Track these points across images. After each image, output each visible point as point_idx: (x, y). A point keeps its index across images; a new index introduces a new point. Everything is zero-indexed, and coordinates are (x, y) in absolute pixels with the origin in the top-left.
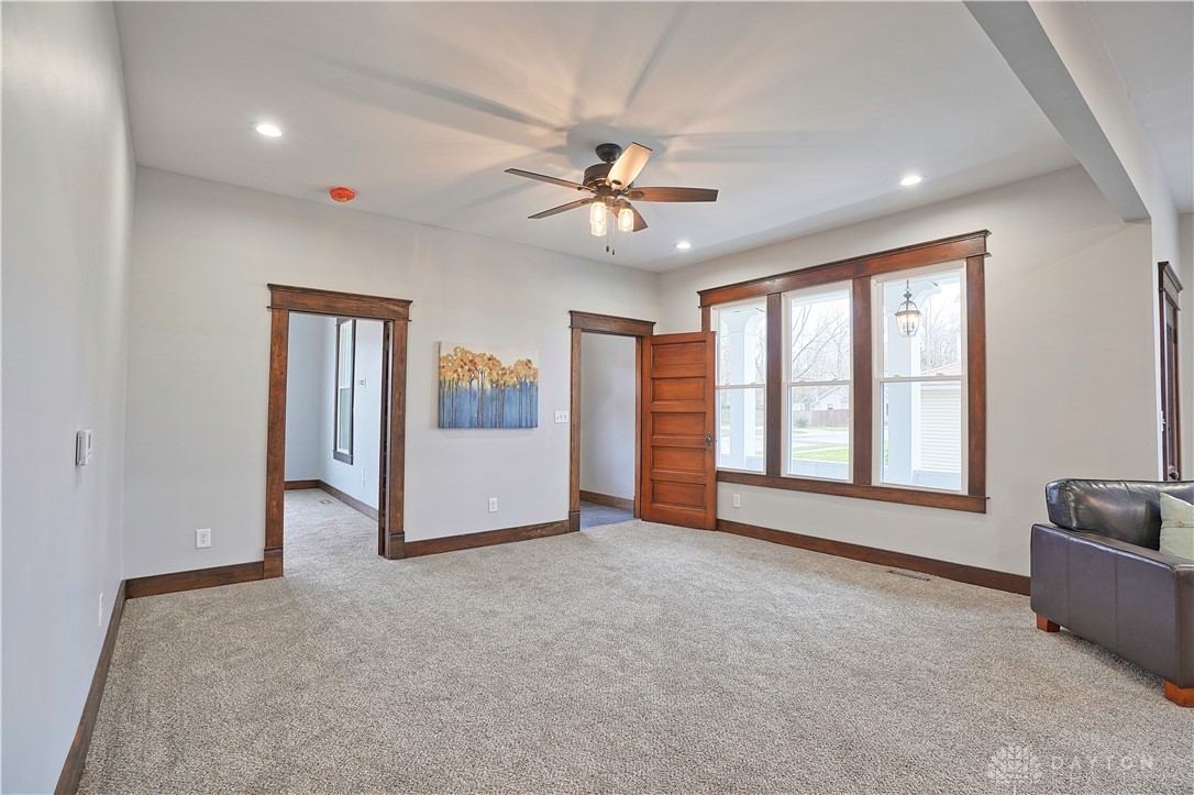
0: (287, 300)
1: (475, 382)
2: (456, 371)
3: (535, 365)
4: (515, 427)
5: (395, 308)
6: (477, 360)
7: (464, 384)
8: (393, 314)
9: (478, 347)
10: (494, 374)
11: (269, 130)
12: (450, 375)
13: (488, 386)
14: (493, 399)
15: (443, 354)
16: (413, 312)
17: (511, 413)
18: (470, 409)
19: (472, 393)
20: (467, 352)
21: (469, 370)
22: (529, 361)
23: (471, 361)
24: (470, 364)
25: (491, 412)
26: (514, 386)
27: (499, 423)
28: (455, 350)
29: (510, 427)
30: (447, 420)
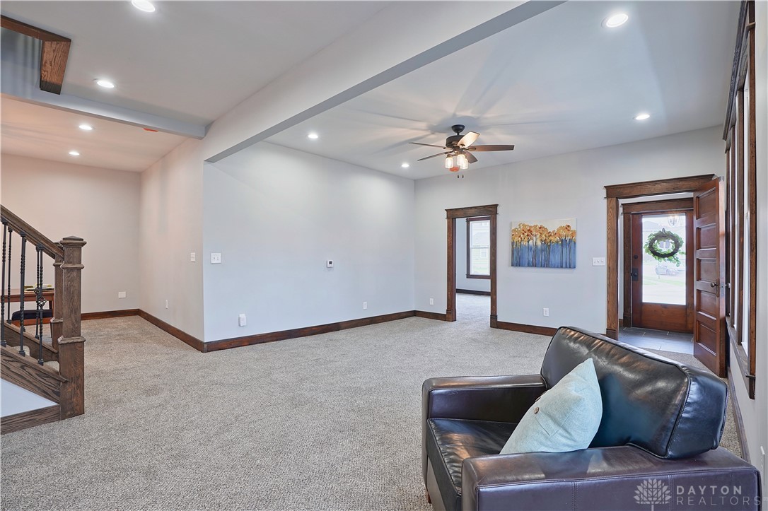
0: (453, 215)
1: (531, 242)
2: (520, 236)
3: (573, 228)
4: (558, 267)
5: (491, 209)
6: (532, 229)
7: (525, 243)
8: (489, 212)
9: (532, 221)
10: (543, 236)
11: (405, 165)
12: (517, 239)
13: (539, 243)
14: (542, 250)
15: (513, 228)
16: (499, 210)
17: (555, 258)
18: (528, 256)
19: (529, 248)
20: (526, 226)
21: (528, 235)
22: (569, 226)
23: (529, 230)
24: (529, 232)
25: (541, 258)
26: (557, 242)
27: (546, 264)
28: (519, 225)
29: (554, 267)
30: (515, 262)
